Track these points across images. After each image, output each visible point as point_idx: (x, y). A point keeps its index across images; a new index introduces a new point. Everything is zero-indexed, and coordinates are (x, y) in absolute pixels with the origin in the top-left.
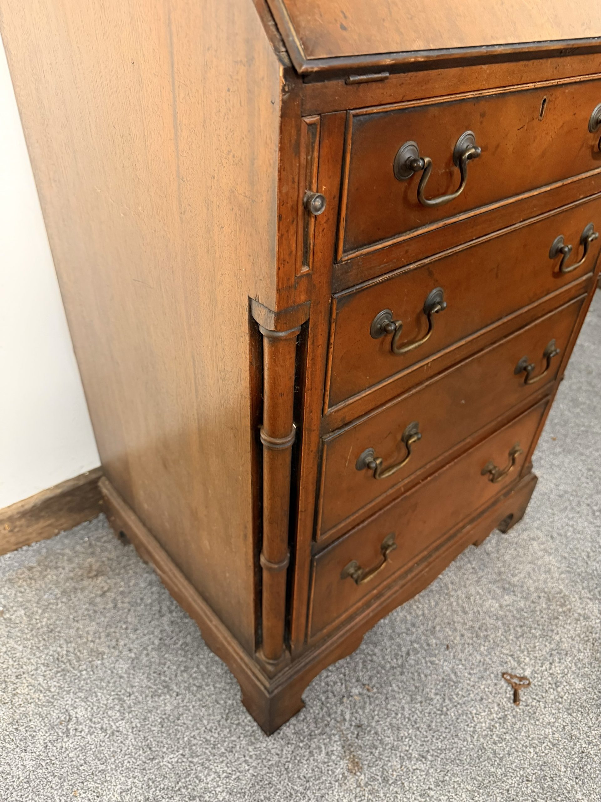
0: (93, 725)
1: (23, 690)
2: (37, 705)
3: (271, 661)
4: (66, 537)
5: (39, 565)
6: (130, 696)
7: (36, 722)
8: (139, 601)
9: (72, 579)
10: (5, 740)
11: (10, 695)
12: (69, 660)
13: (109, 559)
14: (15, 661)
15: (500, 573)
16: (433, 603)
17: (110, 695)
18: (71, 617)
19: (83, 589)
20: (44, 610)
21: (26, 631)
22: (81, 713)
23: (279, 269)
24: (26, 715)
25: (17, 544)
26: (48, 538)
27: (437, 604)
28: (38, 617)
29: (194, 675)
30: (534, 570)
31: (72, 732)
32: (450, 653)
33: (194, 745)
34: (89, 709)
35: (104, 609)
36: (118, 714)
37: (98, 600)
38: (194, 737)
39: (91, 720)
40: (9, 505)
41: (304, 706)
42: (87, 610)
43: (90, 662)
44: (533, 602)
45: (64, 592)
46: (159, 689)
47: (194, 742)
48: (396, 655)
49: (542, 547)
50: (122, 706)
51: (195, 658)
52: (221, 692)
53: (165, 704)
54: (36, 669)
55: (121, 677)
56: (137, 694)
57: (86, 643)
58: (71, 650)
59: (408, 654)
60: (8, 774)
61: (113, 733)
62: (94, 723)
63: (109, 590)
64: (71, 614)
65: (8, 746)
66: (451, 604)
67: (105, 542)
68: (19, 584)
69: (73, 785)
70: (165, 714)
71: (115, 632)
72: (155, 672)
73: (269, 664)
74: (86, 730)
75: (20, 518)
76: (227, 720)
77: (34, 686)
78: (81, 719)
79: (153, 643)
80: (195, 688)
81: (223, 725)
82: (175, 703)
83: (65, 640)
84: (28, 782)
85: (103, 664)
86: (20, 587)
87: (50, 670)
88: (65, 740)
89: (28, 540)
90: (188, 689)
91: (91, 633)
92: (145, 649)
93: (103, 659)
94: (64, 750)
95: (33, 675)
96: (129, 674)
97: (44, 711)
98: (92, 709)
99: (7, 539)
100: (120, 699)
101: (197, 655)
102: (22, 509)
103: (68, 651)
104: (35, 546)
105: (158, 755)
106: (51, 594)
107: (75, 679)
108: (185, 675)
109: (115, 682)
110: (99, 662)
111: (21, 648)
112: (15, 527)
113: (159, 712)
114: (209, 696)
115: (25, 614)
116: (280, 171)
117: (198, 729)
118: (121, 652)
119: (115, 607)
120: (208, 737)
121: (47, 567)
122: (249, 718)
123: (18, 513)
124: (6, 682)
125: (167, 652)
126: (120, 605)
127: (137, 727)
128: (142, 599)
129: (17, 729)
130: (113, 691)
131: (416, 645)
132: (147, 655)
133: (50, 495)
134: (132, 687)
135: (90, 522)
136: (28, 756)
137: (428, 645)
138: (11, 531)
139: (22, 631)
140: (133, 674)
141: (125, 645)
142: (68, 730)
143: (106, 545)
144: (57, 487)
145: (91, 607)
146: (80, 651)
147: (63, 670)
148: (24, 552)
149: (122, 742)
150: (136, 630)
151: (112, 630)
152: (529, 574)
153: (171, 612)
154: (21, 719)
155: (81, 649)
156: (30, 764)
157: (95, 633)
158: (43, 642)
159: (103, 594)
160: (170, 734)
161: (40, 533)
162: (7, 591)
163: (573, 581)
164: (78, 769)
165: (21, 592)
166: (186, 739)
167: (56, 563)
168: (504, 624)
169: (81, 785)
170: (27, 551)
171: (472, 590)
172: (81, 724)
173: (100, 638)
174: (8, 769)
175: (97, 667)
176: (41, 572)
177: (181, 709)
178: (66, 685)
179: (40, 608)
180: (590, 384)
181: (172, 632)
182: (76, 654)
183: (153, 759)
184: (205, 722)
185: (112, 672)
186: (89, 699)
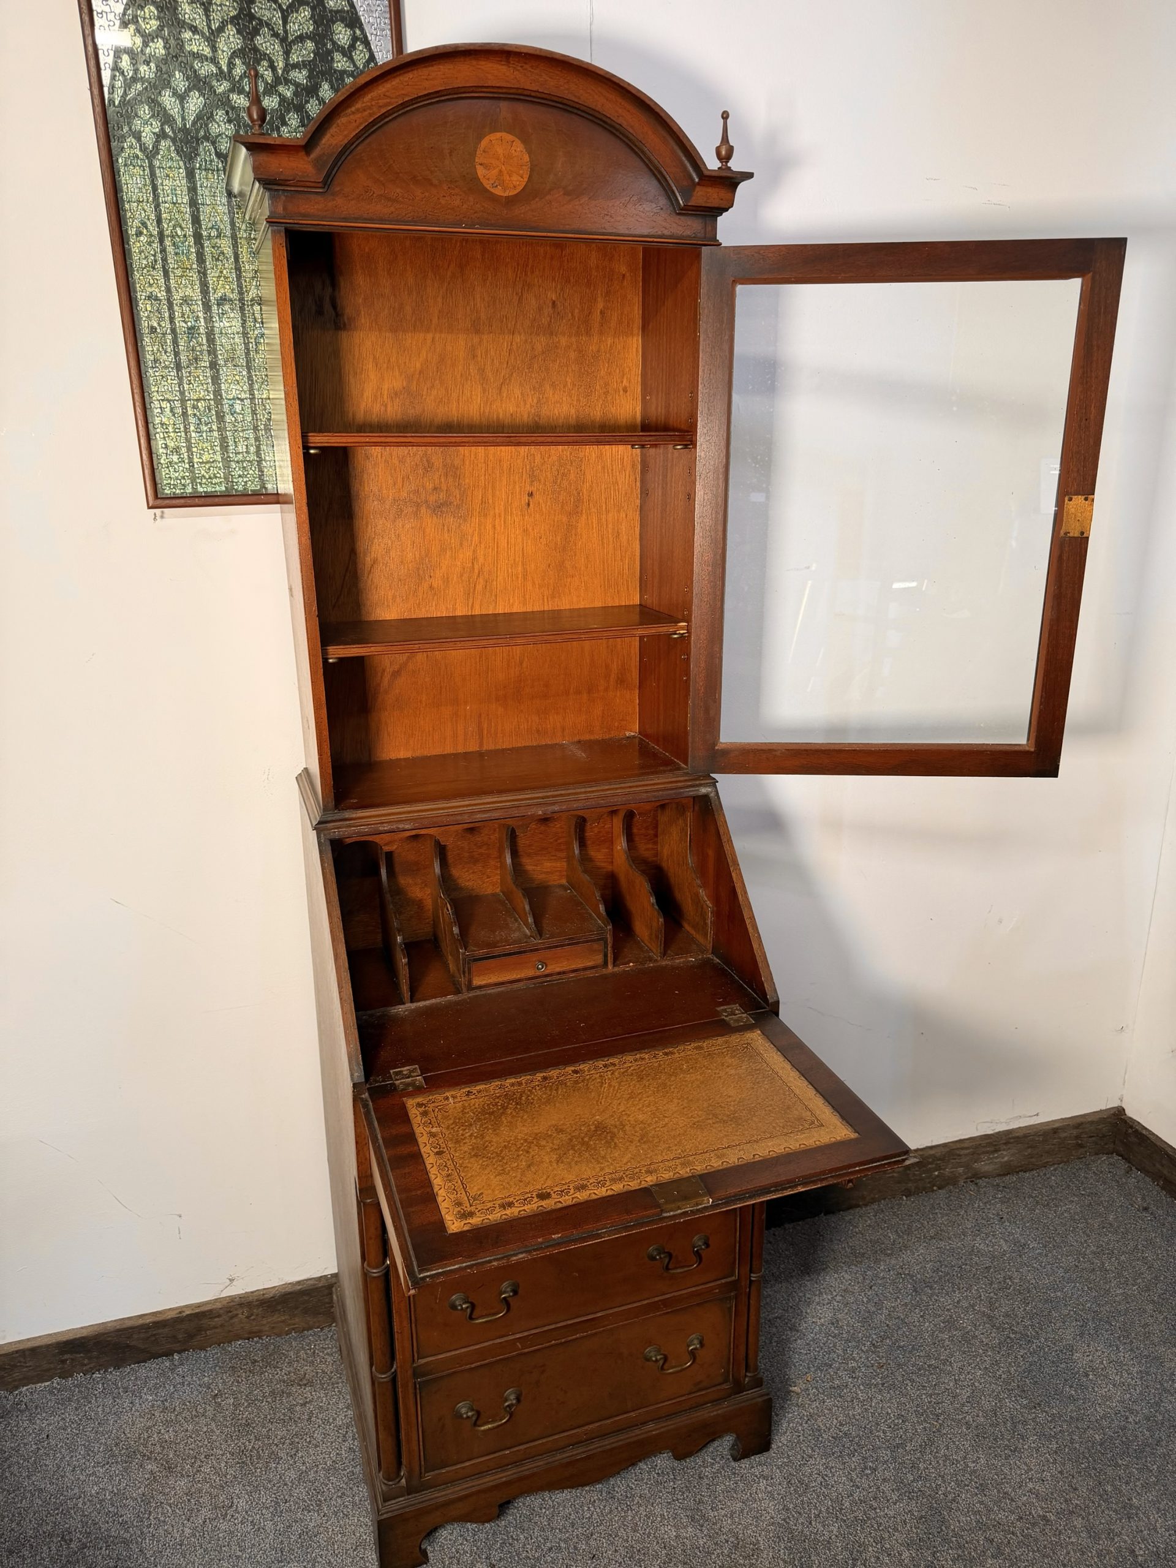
0: (246, 1517)
1: (206, 1469)
2: (211, 1486)
3: (386, 1482)
4: (295, 1339)
5: (263, 1360)
6: (285, 1503)
7: (205, 1499)
8: (331, 1420)
9: (284, 1382)
10: (177, 1506)
11: (195, 1470)
12: (251, 1455)
13: (323, 1372)
14: (209, 1443)
15: (700, 1502)
16: (607, 1509)
17: (270, 1497)
18: (269, 1417)
19: (289, 1395)
20: (249, 1404)
21: (228, 1419)
22: (242, 1504)
23: (358, 1167)
24: (200, 1491)
25: (250, 1333)
26: (279, 1335)
27: (611, 1511)
28: (242, 1409)
29: (347, 1503)
30: (742, 1511)
31: (229, 1517)
32: (592, 1563)
33: (318, 1562)
34: (250, 1503)
35: (299, 1418)
36: (270, 1515)
37: (298, 1408)
38: (321, 1556)
39: (247, 1512)
40: (252, 1290)
41: (426, 1563)
42: (284, 1414)
43: (267, 1462)
44: (716, 1544)
45: (273, 1393)
46: (312, 1505)
47: (320, 1559)
48: (539, 1546)
49: (769, 1489)
50: (276, 1509)
51: (355, 1489)
52: (361, 1526)
53: (311, 1519)
54: (222, 1455)
55: (286, 1484)
56: (292, 1503)
57: (270, 1445)
58: (257, 1447)
59: (550, 1549)
60: (170, 1534)
61: (259, 1529)
62: (248, 1516)
63: (310, 1401)
64: (270, 1414)
65: (177, 1511)
66: (625, 1517)
67: (328, 1354)
68: (239, 1374)
69: (212, 1560)
70: (307, 1528)
71: (298, 1443)
72: (315, 1489)
73: (384, 1483)
74: (240, 1520)
75: (258, 1306)
76: (355, 1550)
77: (215, 1469)
78: (240, 1509)
79: (326, 1464)
80: (342, 1515)
81: (349, 1554)
82: (320, 1521)
83: (255, 1437)
84: (181, 1545)
85: (276, 1468)
86: (239, 1377)
87: (233, 1459)
88: (221, 1521)
89: (260, 1331)
90: (335, 1513)
91: (279, 1437)
92: (317, 1466)
93: (278, 1463)
94: (216, 1529)
95: (218, 1459)
96: (293, 1484)
97: (215, 1492)
98: (252, 1503)
99: (242, 1325)
100: (277, 1503)
101: (358, 1487)
102: (262, 1298)
103: (253, 1447)
104: (266, 1340)
105: (285, 1559)
106: (261, 1391)
107: (249, 1474)
108: (339, 1500)
109: (280, 1486)
110: (274, 1465)
111: (218, 1432)
112: (252, 1315)
113: (303, 1525)
114: (350, 1526)
115: (233, 1404)
116: (355, 1123)
117: (327, 1550)
118: (295, 1463)
119: (309, 1419)
120: (332, 1560)
121: (269, 1364)
122: (374, 1556)
123: (257, 1300)
124: (196, 1458)
125: (333, 1475)
126: (313, 1419)
127: (280, 1530)
128: (334, 1419)
129: (189, 1500)
130: (275, 1494)
131: (563, 1545)
132: (317, 1472)
133: (289, 1289)
134: (291, 1495)
135: (322, 1329)
136: (189, 1524)
137: (575, 1548)
138: (247, 1317)
139: (225, 1417)
140: (297, 1485)
141: (302, 1457)
142: (226, 1514)
143: (327, 1357)
144: (299, 1283)
145: (289, 1414)
146: (263, 1450)
147: (243, 1462)
148: (253, 1343)
149: (262, 1539)
150: (316, 1446)
151: (297, 1440)
152: (733, 1513)
153: (354, 1439)
154: (195, 1493)
155: (265, 1448)
156: (187, 1531)
157: (282, 1438)
158: (237, 1433)
159: (304, 1405)
160: (303, 1546)
161: (273, 1328)
162: (227, 1378)
163: (779, 1537)
164: (221, 1548)
165: (238, 1382)
166: (314, 1555)
167: (277, 1362)
168: (667, 1555)
169: (218, 1561)
170: (257, 1342)
171: (658, 1510)
172: (238, 1513)
173: (284, 1443)
174: (171, 1529)
175: (270, 1469)
176: (261, 1368)
177: (322, 1529)
178: (240, 1477)
179: (247, 1401)
180: (991, 1305)
181: (346, 1458)
182: (258, 1452)
183: (281, 1562)
184: (336, 1547)
185: (281, 1478)
186: (253, 1494)
